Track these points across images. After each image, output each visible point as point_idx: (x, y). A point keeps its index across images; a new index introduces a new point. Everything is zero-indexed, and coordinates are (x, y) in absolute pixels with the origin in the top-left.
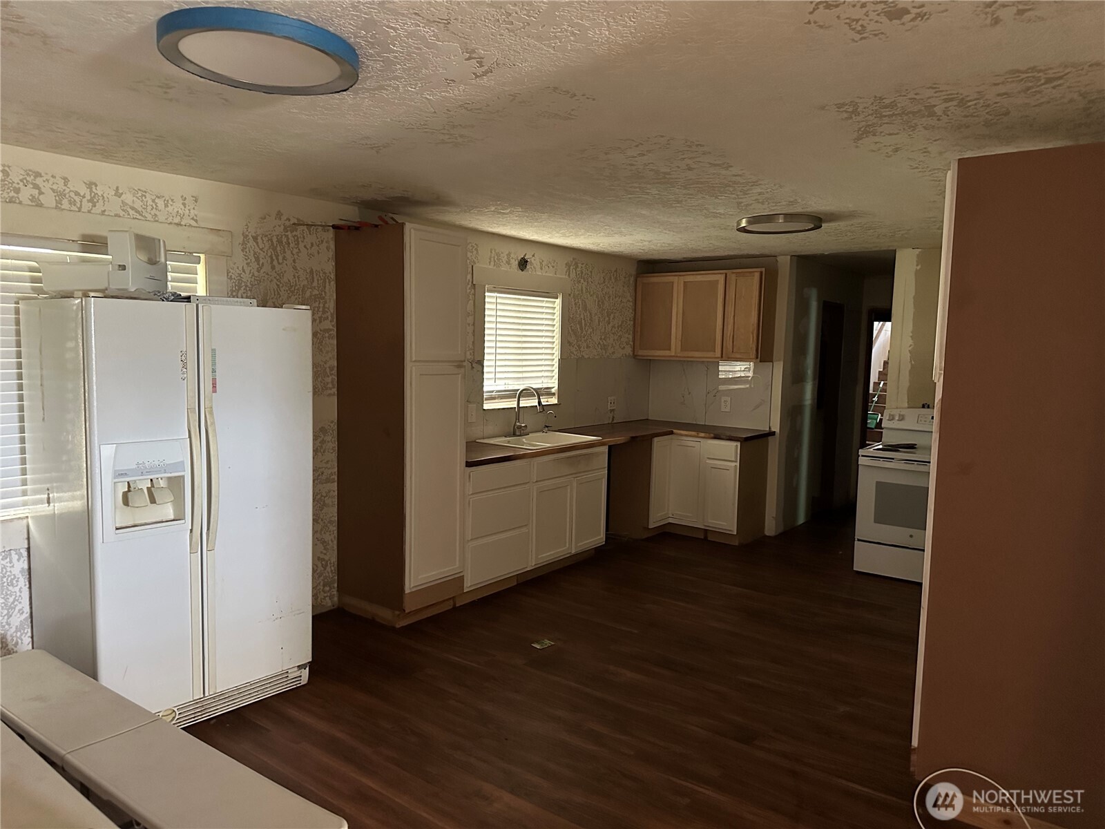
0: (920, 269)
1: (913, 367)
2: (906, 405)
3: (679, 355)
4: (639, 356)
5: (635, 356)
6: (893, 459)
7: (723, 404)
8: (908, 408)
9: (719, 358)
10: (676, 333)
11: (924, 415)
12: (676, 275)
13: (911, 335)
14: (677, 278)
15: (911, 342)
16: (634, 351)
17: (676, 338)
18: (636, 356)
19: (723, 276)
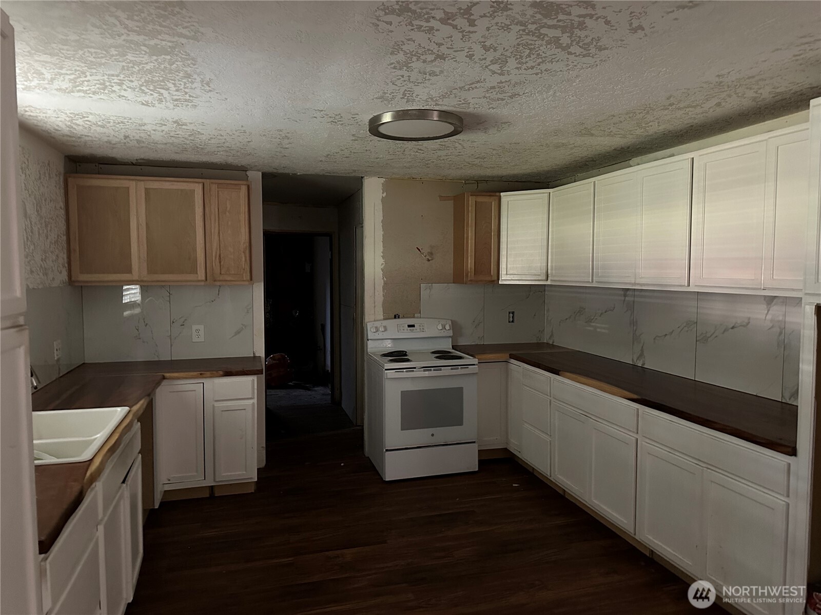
0: (385, 196)
1: (385, 283)
2: (382, 317)
3: (145, 279)
4: (79, 282)
5: (71, 281)
6: (415, 368)
7: (194, 333)
8: (384, 319)
9: (202, 281)
10: (139, 250)
11: (401, 324)
12: (133, 180)
13: (382, 254)
14: (134, 182)
15: (382, 261)
16: (70, 276)
17: (139, 257)
18: (74, 282)
19: (201, 186)
